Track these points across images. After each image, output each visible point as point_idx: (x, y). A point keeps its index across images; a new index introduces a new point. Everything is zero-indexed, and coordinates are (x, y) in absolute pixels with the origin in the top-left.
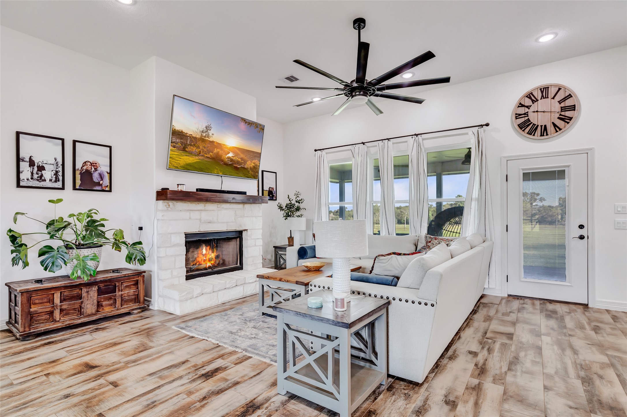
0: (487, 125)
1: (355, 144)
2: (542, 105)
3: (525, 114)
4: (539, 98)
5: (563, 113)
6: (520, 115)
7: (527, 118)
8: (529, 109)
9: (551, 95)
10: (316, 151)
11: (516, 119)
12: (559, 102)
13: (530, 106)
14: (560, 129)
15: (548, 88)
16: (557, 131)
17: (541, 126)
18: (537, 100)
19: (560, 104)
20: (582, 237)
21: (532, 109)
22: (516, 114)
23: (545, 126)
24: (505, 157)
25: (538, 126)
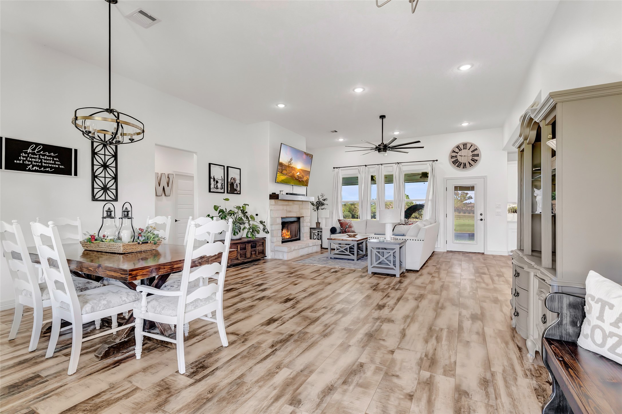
0: (437, 161)
1: (361, 166)
2: (464, 152)
3: (455, 156)
4: (462, 149)
5: (473, 158)
6: (453, 156)
7: (456, 158)
8: (457, 154)
9: (468, 148)
10: (334, 168)
11: (451, 158)
12: (471, 152)
13: (458, 152)
14: (472, 165)
15: (467, 144)
16: (470, 166)
17: (463, 163)
18: (462, 150)
19: (472, 152)
20: (481, 220)
21: (459, 154)
22: (451, 156)
23: (465, 163)
24: (445, 178)
25: (462, 163)
